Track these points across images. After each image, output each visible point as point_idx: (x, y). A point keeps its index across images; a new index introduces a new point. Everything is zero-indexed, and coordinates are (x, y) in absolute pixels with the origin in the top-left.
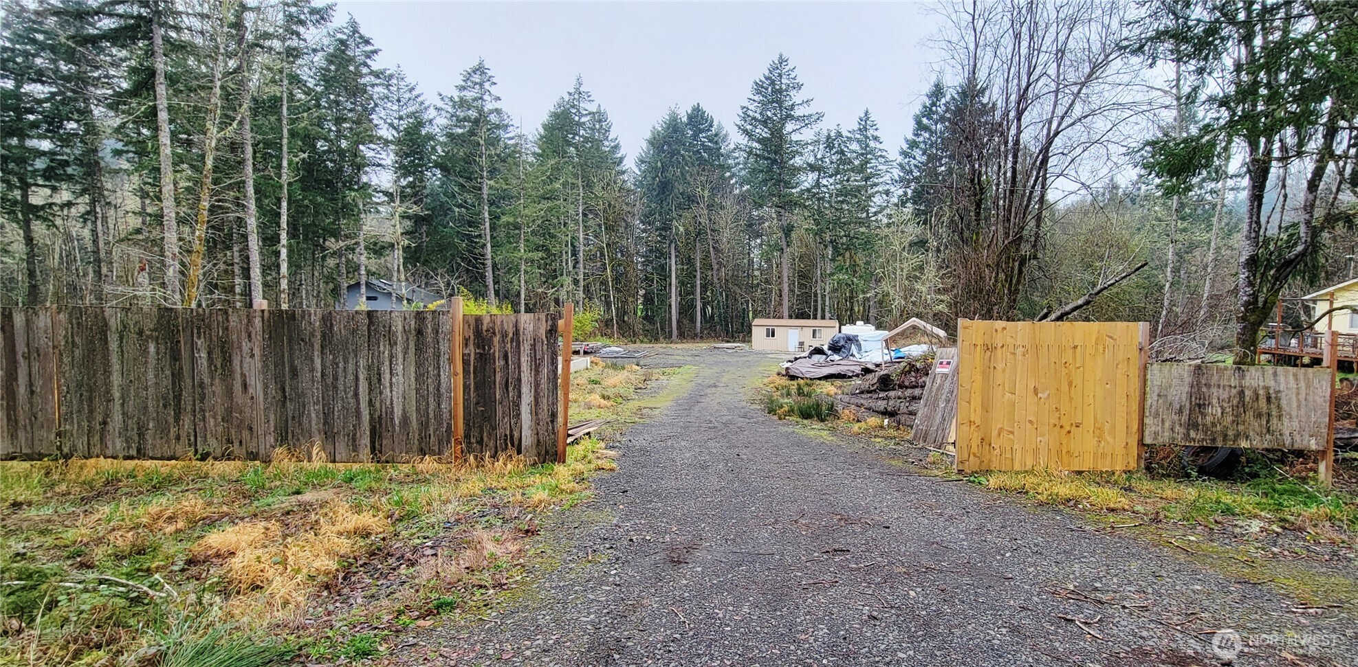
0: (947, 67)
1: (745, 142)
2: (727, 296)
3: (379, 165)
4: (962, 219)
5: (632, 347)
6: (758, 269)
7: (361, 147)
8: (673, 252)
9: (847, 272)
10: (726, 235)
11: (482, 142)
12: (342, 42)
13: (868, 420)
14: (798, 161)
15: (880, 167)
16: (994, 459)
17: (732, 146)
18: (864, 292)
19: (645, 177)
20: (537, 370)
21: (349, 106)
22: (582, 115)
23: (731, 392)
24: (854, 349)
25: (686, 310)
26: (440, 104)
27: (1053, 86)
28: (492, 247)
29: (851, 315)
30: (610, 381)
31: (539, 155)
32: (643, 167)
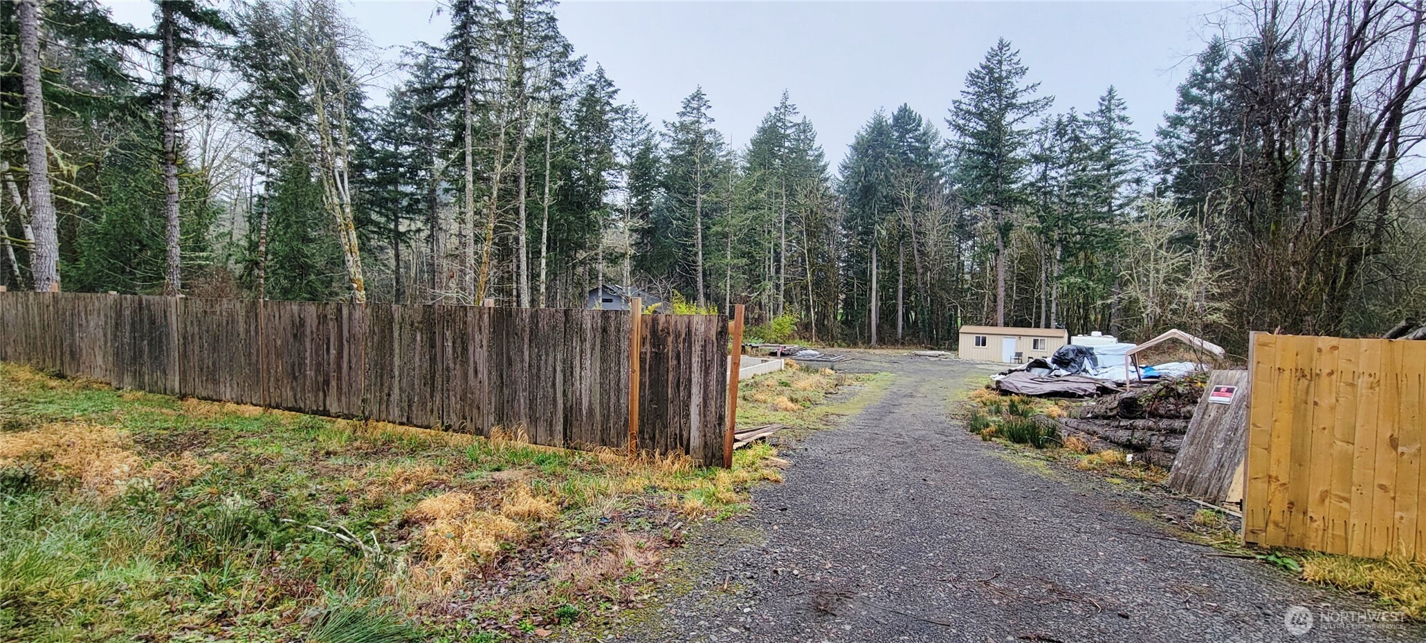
0: (1231, 15)
1: (957, 138)
2: (932, 301)
3: (616, 187)
4: (1252, 204)
5: (829, 350)
6: (968, 273)
7: (603, 173)
8: (874, 256)
9: (1080, 275)
10: (932, 238)
11: (697, 161)
12: (592, 87)
13: (1104, 453)
14: (1019, 153)
15: (1128, 152)
16: (1313, 535)
17: (942, 144)
18: (1102, 298)
19: (848, 183)
20: (706, 371)
21: (596, 140)
22: (787, 128)
23: (929, 403)
24: (1087, 364)
25: (887, 315)
26: (664, 130)
27: (1410, 17)
28: (703, 255)
29: (1085, 323)
30: (801, 384)
31: (748, 169)
32: (847, 173)
